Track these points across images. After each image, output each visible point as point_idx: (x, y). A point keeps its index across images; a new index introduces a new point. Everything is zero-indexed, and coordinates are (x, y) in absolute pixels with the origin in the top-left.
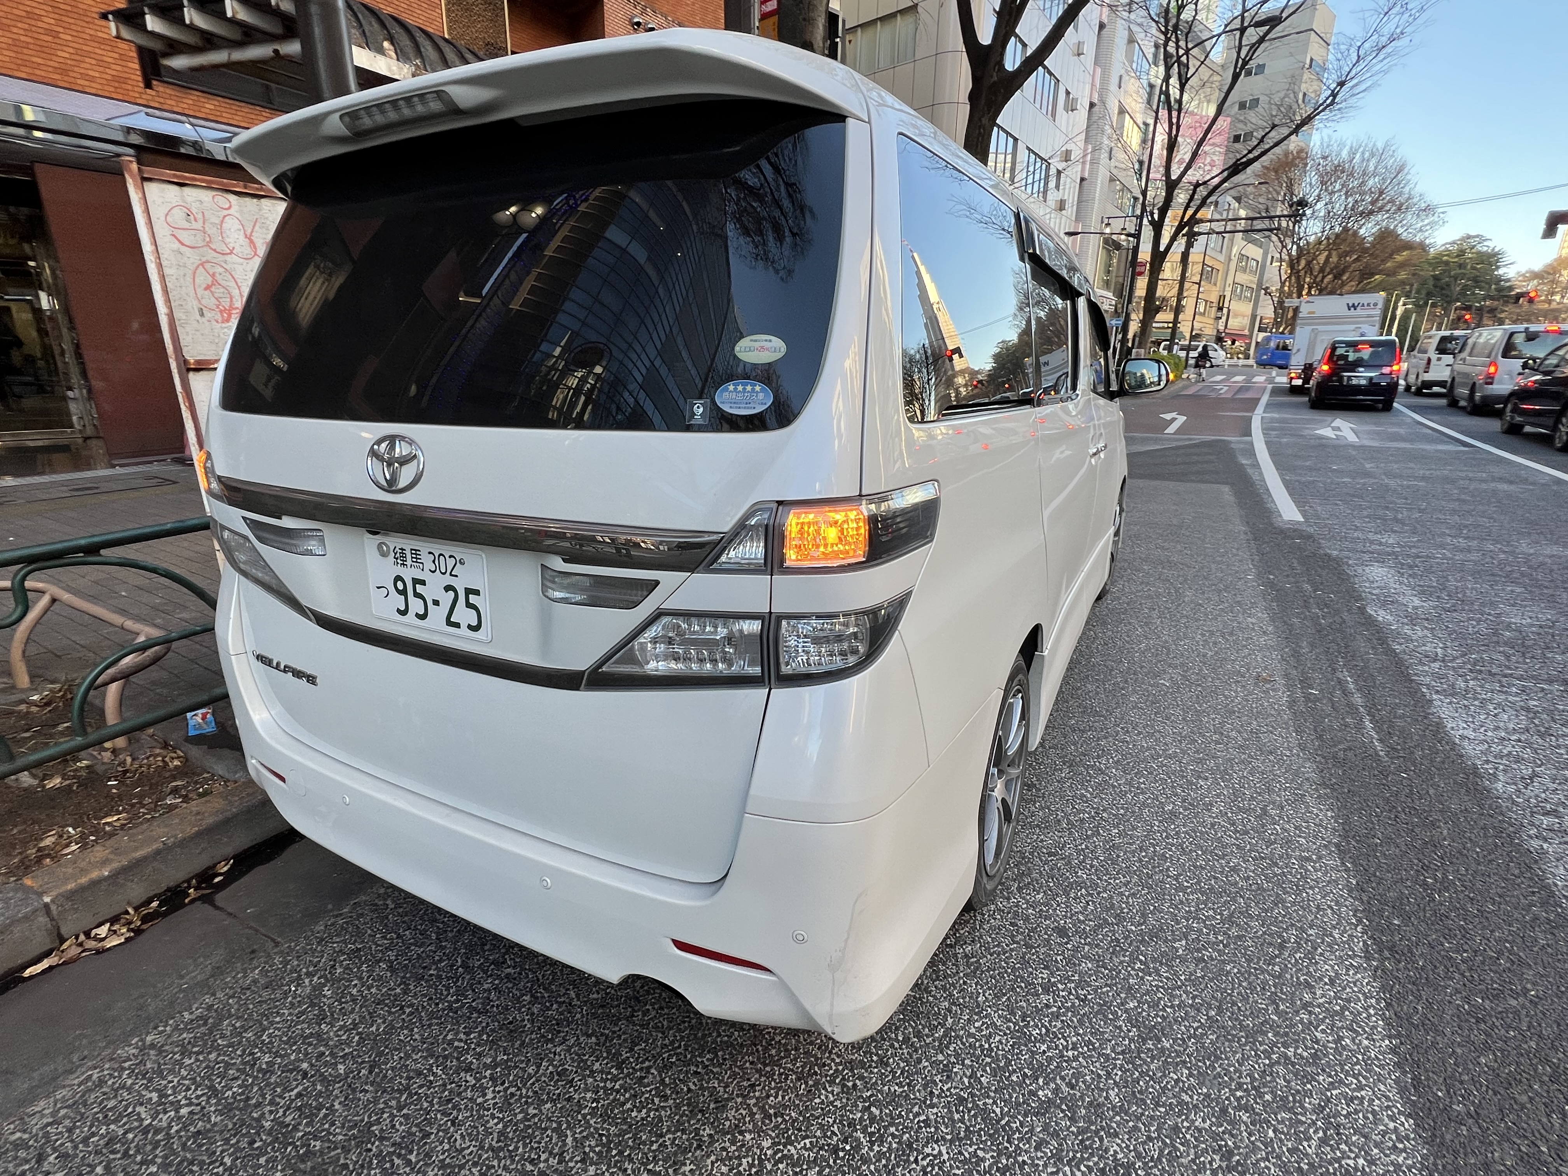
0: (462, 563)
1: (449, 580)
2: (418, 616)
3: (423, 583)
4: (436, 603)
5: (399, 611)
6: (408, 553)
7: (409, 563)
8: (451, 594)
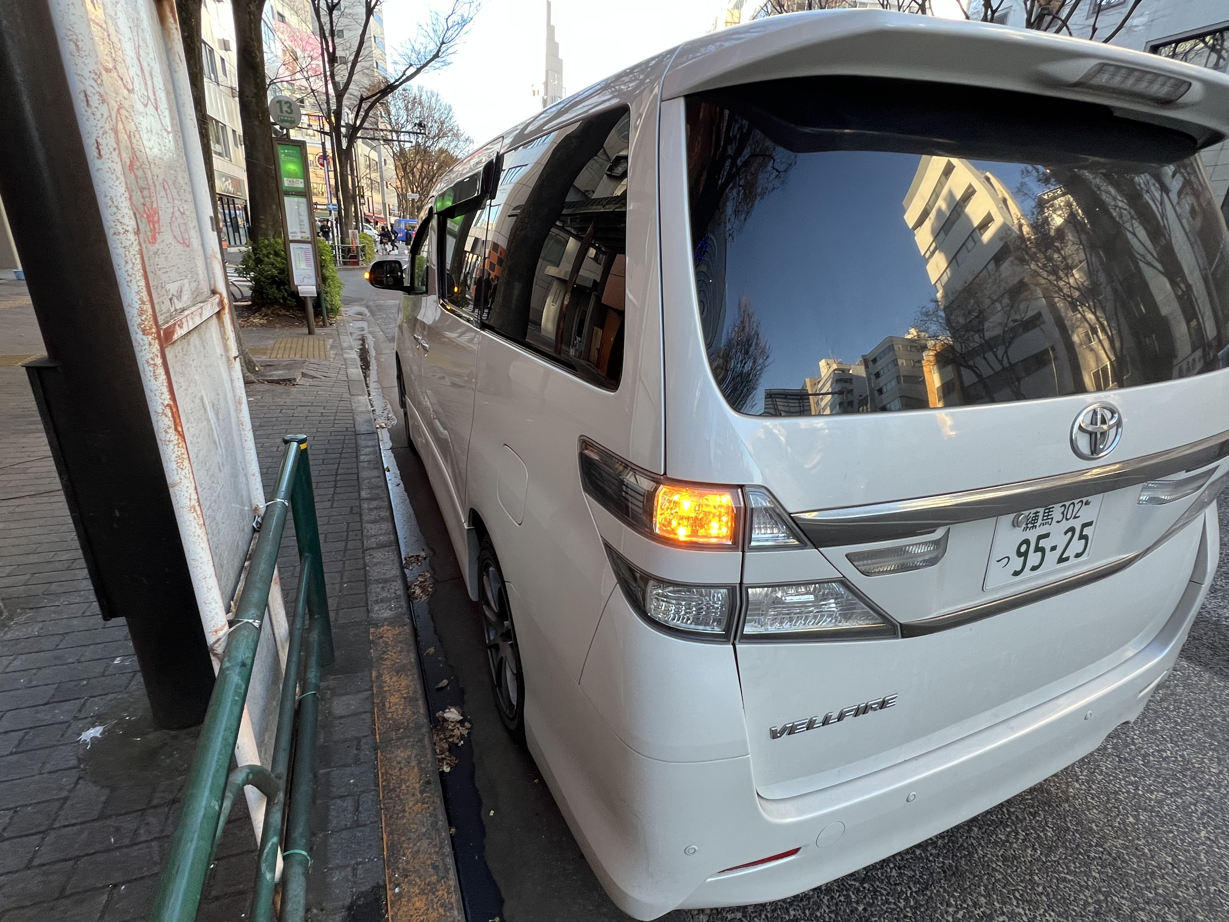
0: (1087, 503)
1: (1072, 523)
2: (1034, 568)
3: (1047, 536)
4: (1053, 548)
5: (1016, 574)
6: (1041, 515)
7: (1038, 524)
8: (1070, 534)
